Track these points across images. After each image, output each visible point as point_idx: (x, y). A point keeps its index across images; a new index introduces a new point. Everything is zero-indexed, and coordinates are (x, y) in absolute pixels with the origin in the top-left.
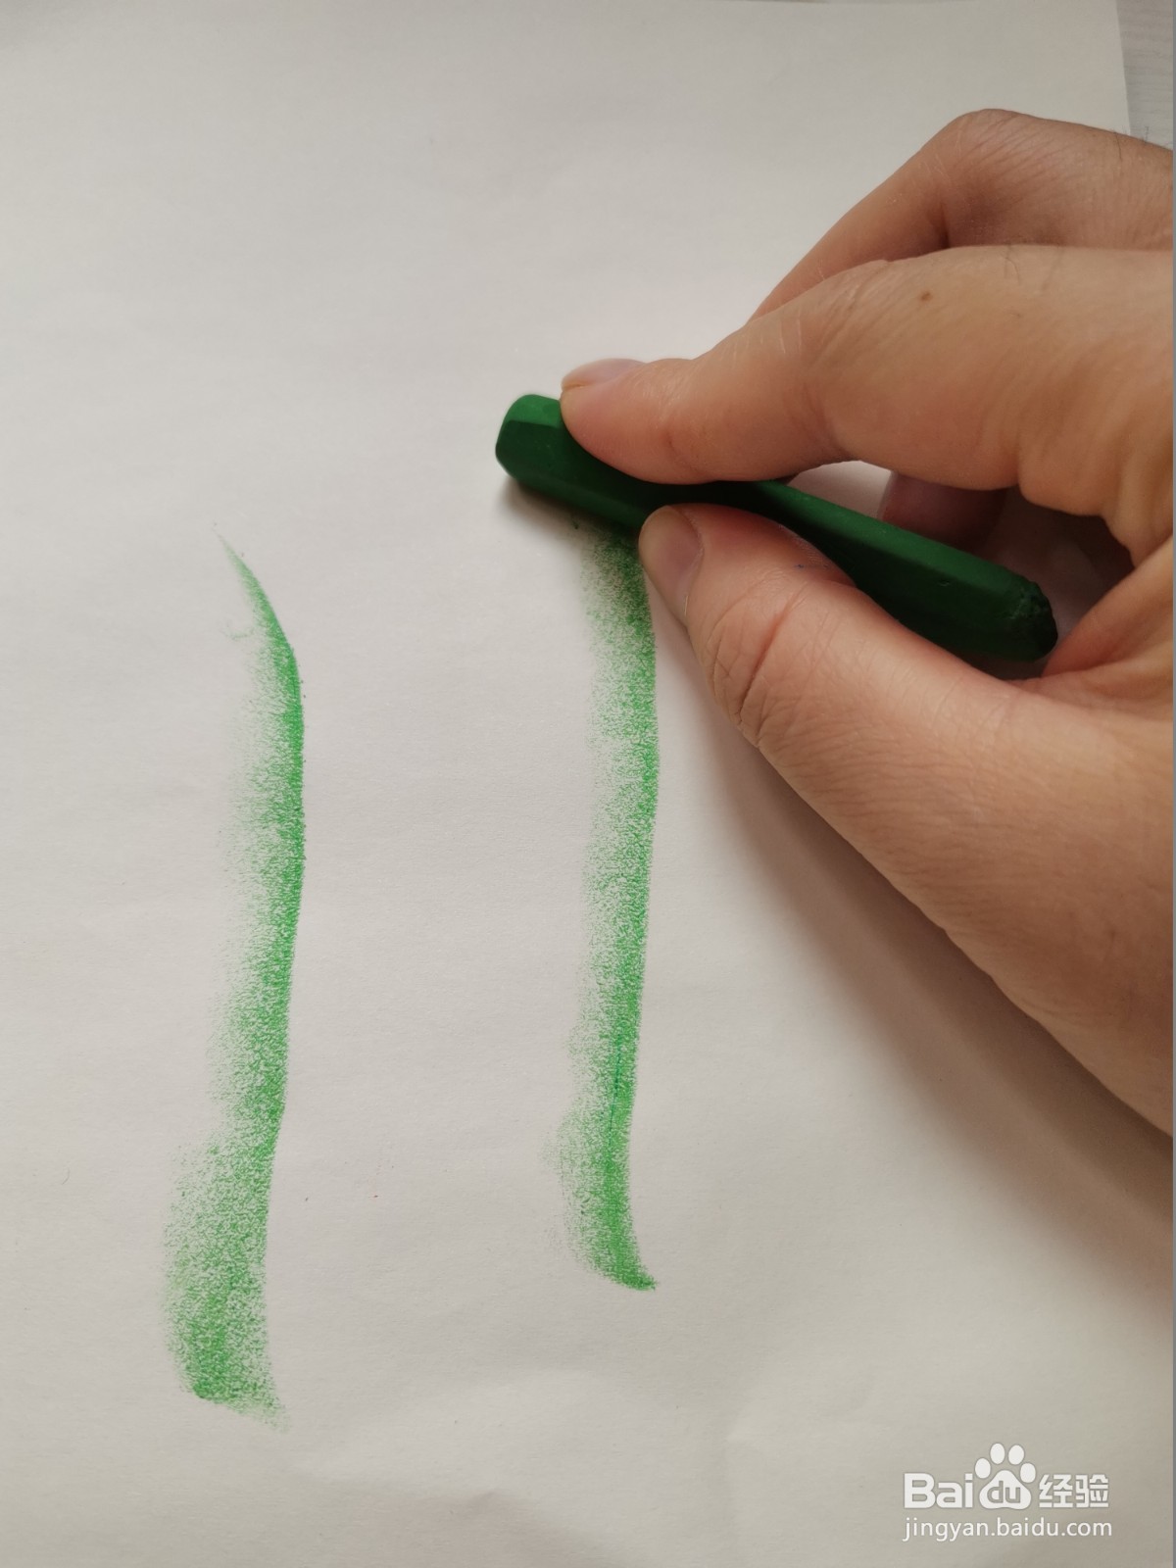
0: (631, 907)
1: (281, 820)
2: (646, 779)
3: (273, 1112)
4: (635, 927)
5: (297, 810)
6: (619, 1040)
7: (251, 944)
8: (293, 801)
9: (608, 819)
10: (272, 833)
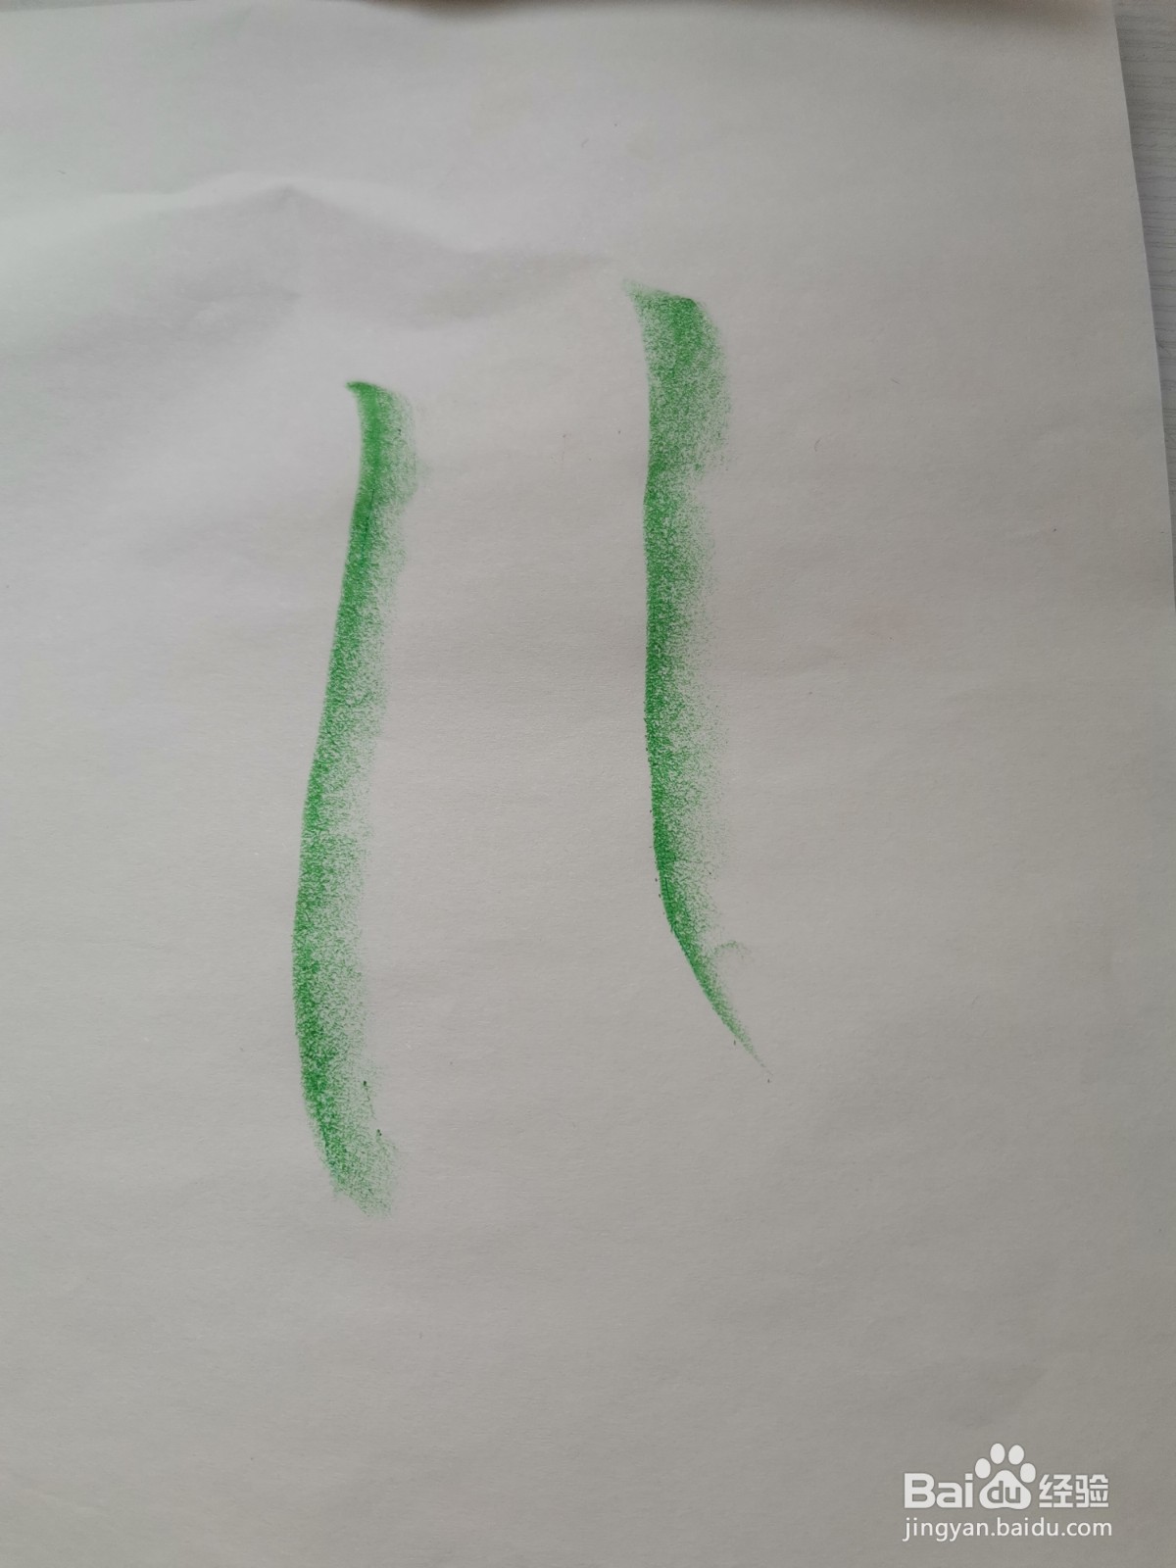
0: (343, 677)
1: (670, 755)
2: (318, 796)
3: (654, 497)
4: (341, 659)
5: (655, 764)
6: (363, 562)
7: (687, 638)
8: (659, 772)
9: (359, 759)
10: (677, 743)
